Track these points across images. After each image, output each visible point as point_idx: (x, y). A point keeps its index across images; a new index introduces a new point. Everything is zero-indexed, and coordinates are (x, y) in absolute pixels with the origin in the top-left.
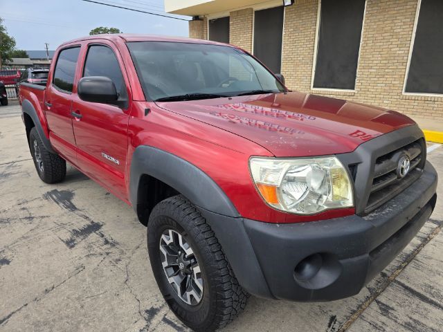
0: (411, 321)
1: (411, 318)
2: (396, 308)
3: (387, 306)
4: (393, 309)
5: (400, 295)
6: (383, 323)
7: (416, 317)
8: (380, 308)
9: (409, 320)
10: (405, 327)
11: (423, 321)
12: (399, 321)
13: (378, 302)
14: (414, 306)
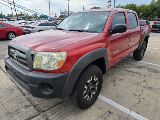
0: (19, 111)
1: (20, 112)
2: (26, 109)
3: (28, 107)
4: (26, 108)
5: (31, 113)
6: (22, 104)
7: (20, 114)
8: (28, 105)
9: (20, 111)
10: (18, 109)
11: (17, 115)
12: (21, 108)
13: (31, 106)
14: (25, 115)
